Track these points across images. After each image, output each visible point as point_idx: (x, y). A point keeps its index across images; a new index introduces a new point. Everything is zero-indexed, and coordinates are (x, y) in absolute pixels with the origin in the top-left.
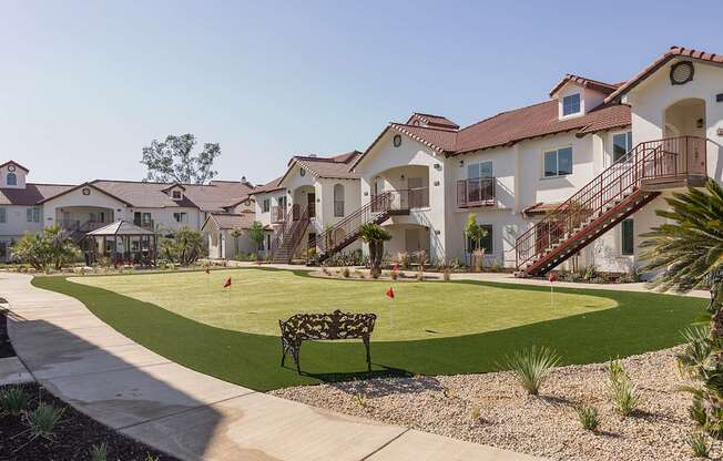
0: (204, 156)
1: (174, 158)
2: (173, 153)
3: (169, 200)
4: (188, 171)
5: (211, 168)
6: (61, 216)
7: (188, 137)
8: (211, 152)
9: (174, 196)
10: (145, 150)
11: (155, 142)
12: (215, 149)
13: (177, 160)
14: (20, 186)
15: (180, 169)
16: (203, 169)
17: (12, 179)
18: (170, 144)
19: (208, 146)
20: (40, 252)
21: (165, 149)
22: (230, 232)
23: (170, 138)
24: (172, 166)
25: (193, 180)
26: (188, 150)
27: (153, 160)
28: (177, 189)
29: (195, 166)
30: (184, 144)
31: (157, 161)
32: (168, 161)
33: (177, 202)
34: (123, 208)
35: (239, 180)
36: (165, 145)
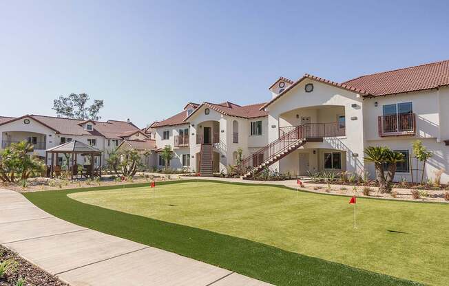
0: (94, 107)
1: (74, 107)
2: (74, 104)
3: (84, 130)
4: (83, 115)
5: (98, 115)
6: (6, 138)
7: (84, 95)
8: (98, 105)
9: (88, 128)
10: (56, 102)
11: (61, 97)
12: (100, 104)
13: (76, 109)
15: (78, 114)
16: (92, 115)
18: (72, 99)
19: (96, 101)
21: (68, 102)
23: (72, 95)
24: (73, 112)
26: (83, 103)
27: (60, 108)
29: (88, 112)
30: (81, 100)
31: (63, 109)
32: (69, 109)
33: (90, 132)
34: (53, 134)
35: (126, 121)
36: (69, 99)
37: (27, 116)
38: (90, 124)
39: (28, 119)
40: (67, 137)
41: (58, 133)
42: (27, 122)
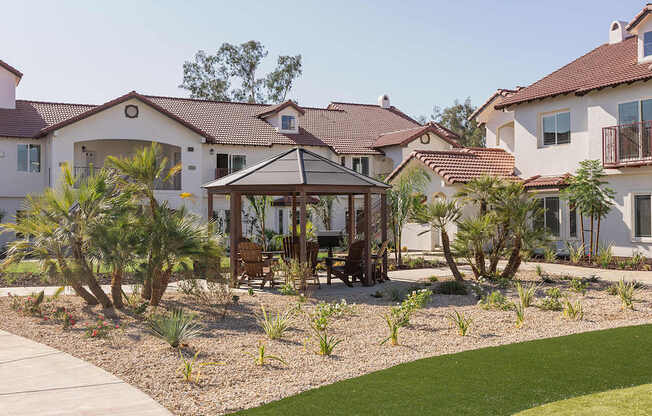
0: (277, 76)
1: (230, 79)
2: (230, 72)
6: (83, 160)
7: (254, 46)
8: (289, 69)
10: (187, 68)
11: (200, 55)
12: (292, 66)
13: (236, 84)
16: (275, 97)
18: (225, 57)
19: (282, 60)
21: (216, 66)
23: (226, 48)
24: (229, 93)
26: (253, 66)
27: (198, 84)
29: (264, 92)
30: (246, 58)
31: (204, 86)
32: (220, 86)
34: (197, 143)
36: (218, 60)
37: (133, 95)
38: (288, 112)
39: (133, 103)
40: (232, 152)
41: (210, 141)
42: (132, 112)
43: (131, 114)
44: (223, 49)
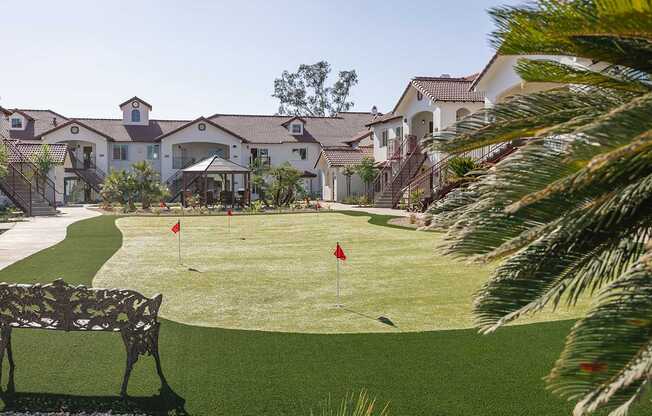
0: (339, 85)
1: (306, 89)
2: (306, 84)
3: (288, 135)
4: (323, 104)
5: (348, 100)
6: (179, 154)
7: (321, 65)
8: (347, 81)
9: (294, 131)
10: (277, 83)
11: (286, 73)
12: (350, 77)
13: (310, 92)
14: (143, 122)
15: (312, 101)
16: (338, 100)
17: (136, 115)
18: (302, 74)
19: (343, 74)
20: (125, 190)
21: (297, 80)
22: (341, 170)
23: (303, 68)
24: (305, 99)
25: (327, 113)
26: (322, 79)
27: (285, 93)
28: (296, 122)
29: (330, 98)
30: (317, 73)
31: (290, 94)
32: (300, 94)
33: (295, 136)
34: (238, 143)
35: (369, 110)
36: (297, 76)
37: (202, 119)
39: (203, 123)
40: (259, 147)
41: (245, 141)
43: (202, 128)
44: (301, 68)
